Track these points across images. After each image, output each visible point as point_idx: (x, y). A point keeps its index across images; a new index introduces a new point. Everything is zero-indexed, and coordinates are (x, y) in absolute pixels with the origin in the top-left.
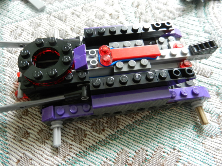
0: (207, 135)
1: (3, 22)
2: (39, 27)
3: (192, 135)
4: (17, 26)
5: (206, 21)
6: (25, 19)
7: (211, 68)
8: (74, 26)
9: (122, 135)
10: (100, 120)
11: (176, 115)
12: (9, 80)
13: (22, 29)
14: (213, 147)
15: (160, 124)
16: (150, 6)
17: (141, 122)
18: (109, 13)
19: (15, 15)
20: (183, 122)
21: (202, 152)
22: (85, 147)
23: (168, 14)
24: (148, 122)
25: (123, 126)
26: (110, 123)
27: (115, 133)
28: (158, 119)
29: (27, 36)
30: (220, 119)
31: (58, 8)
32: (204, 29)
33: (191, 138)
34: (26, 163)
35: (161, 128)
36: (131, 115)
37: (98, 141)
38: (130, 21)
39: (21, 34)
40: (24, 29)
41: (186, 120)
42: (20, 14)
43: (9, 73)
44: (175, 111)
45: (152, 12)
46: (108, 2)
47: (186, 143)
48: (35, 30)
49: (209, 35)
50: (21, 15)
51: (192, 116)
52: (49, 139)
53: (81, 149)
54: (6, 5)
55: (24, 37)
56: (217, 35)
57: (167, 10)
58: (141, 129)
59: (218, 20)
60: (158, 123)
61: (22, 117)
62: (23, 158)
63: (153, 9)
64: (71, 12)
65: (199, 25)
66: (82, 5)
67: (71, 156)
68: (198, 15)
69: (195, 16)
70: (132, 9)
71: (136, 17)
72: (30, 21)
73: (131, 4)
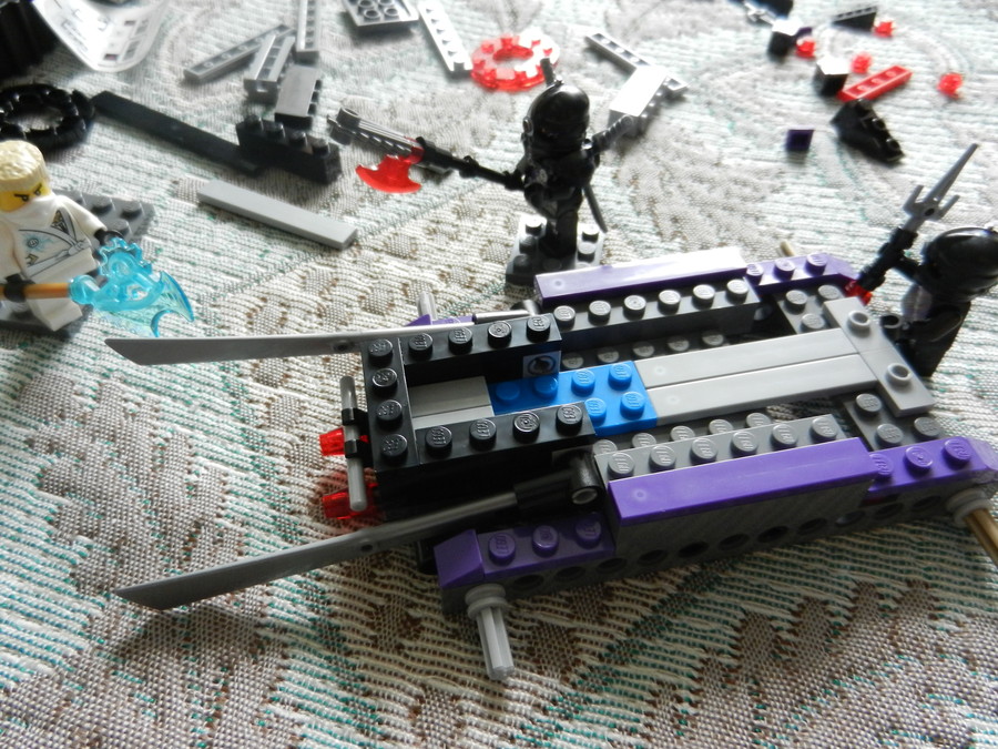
1: (213, 291)
2: (333, 287)
4: (262, 295)
5: (862, 194)
6: (282, 271)
8: (450, 266)
9: (727, 568)
12: (288, 467)
13: (283, 301)
16: (672, 177)
19: (245, 261)
22: (620, 628)
23: (735, 189)
29: (303, 322)
31: (378, 222)
32: (863, 216)
34: (442, 713)
37: (656, 603)
38: (625, 225)
39: (284, 319)
40: (287, 299)
42: (259, 258)
43: (285, 444)
45: (683, 191)
48: (325, 299)
53: (612, 637)
54: (202, 236)
57: (730, 180)
59: (894, 188)
61: (374, 576)
62: (427, 697)
63: (683, 182)
64: (424, 228)
65: (845, 206)
66: (452, 201)
67: (584, 663)
68: (829, 181)
69: (820, 183)
70: (618, 190)
71: (639, 213)
72: (300, 273)
73: (609, 179)
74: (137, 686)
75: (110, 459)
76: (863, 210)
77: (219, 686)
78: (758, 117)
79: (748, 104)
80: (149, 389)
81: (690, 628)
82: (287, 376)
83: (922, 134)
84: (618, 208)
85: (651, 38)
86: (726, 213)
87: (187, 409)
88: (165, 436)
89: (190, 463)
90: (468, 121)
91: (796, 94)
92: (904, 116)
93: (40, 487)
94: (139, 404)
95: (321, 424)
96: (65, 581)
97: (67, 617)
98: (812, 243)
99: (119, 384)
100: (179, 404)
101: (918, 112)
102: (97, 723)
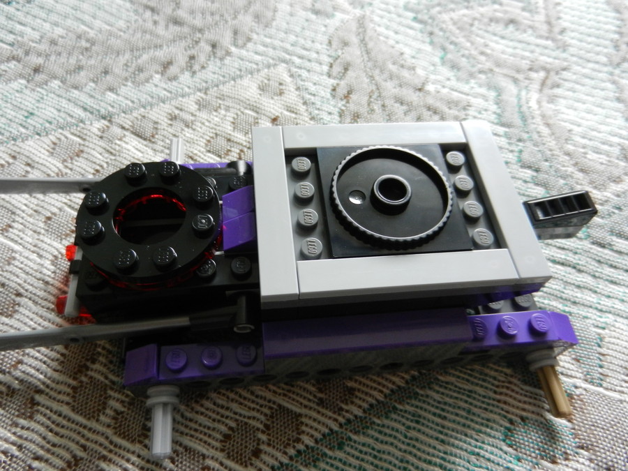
0: (541, 455)
2: (76, 158)
3: (501, 457)
4: (13, 154)
5: (525, 136)
6: (38, 134)
9: (310, 464)
10: (246, 424)
11: (456, 398)
13: (30, 162)
15: (414, 428)
16: (380, 96)
17: (362, 424)
18: (270, 115)
19: (10, 120)
20: (475, 418)
24: (382, 421)
25: (312, 436)
26: (275, 429)
27: (291, 458)
28: (410, 413)
30: (574, 406)
31: (133, 102)
32: (519, 157)
33: (498, 464)
35: (417, 440)
36: (335, 404)
40: (33, 161)
41: (484, 411)
42: (24, 119)
44: (456, 386)
45: (384, 110)
46: (269, 86)
48: (66, 167)
49: (535, 174)
50: (25, 121)
51: (499, 401)
56: (554, 173)
57: (425, 106)
58: (364, 445)
59: (553, 134)
60: (409, 423)
63: (387, 102)
64: (168, 113)
65: (507, 146)
66: (199, 94)
68: (504, 120)
69: (496, 121)
70: (332, 102)
72: (53, 138)
73: (329, 91)
76: (521, 151)
78: (466, 52)
79: (461, 40)
82: (10, 226)
83: (593, 87)
84: (327, 118)
90: (234, 22)
91: (503, 38)
92: (584, 67)
95: (23, 275)
101: (597, 66)
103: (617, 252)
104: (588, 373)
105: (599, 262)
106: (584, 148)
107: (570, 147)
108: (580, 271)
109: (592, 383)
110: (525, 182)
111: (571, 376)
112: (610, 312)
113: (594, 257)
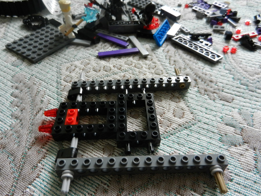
1: (61, 62)
2: (88, 65)
3: (218, 144)
4: (71, 64)
5: (226, 62)
6: (78, 60)
7: (232, 96)
8: (116, 64)
13: (76, 66)
14: (237, 153)
15: (190, 135)
16: (178, 52)
19: (71, 57)
21: (228, 156)
29: (79, 71)
30: (243, 132)
33: (217, 146)
35: (191, 138)
38: (162, 61)
39: (75, 69)
47: (213, 149)
48: (85, 67)
49: (230, 72)
50: (74, 57)
52: (96, 142)
55: (77, 71)
56: (236, 72)
59: (235, 62)
67: (115, 154)
70: (163, 53)
71: (166, 59)
72: (82, 61)
73: (162, 50)
74: (16, 139)
75: (27, 92)
76: (224, 66)
77: (33, 143)
80: (41, 80)
81: (143, 153)
84: (161, 57)
85: (185, 20)
86: (189, 61)
87: (47, 85)
88: (40, 89)
89: (43, 96)
93: (11, 95)
94: (37, 82)
96: (10, 115)
97: (8, 122)
98: (208, 71)
99: (34, 78)
100: (46, 84)
102: (6, 144)
103: (258, 93)
104: (248, 123)
105: (252, 96)
106: (246, 66)
107: (241, 66)
108: (245, 98)
109: (250, 126)
110: (227, 73)
111: (243, 124)
112: (256, 109)
113: (250, 94)
